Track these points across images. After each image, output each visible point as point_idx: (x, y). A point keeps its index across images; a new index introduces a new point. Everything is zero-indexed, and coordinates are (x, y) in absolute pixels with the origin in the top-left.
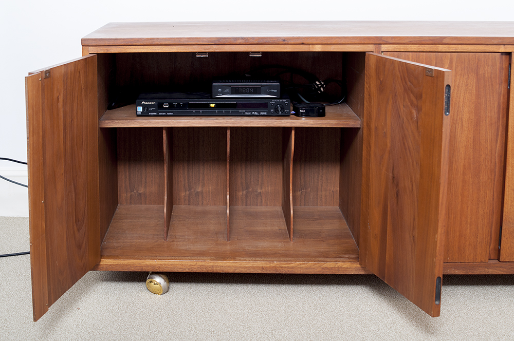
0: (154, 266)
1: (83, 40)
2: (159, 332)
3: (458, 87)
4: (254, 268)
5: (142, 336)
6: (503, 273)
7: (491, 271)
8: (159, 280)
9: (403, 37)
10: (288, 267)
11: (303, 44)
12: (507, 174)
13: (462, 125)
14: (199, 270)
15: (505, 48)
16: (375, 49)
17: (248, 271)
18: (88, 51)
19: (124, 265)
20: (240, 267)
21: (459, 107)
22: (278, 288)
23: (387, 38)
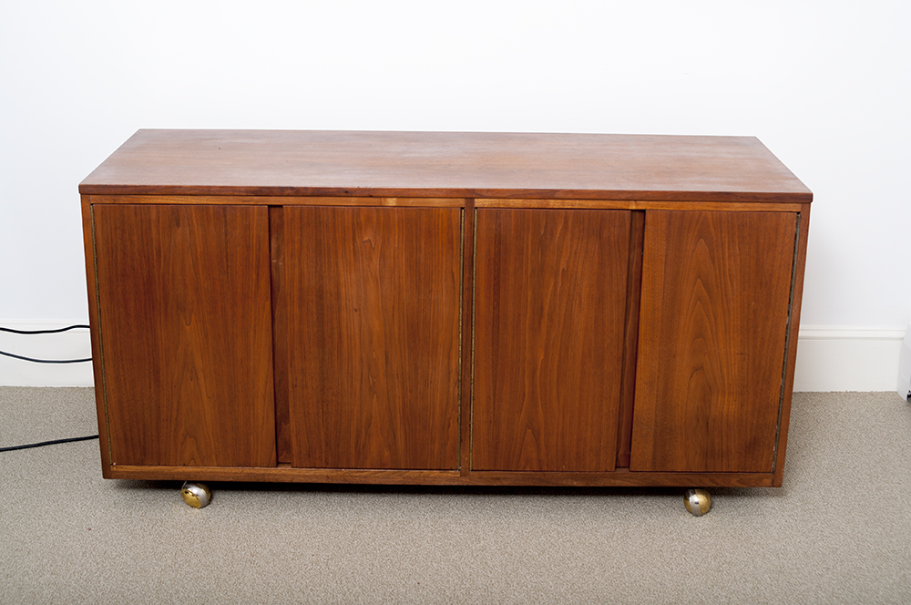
0: (189, 474)
1: (81, 188)
2: (186, 562)
3: (575, 253)
4: (315, 476)
5: (163, 567)
6: (633, 485)
7: (618, 483)
8: (195, 490)
9: (503, 190)
10: (360, 476)
11: (371, 196)
12: (639, 364)
13: (580, 302)
14: (246, 480)
15: (637, 205)
16: (467, 204)
17: (310, 481)
18: (89, 201)
19: (149, 473)
20: (299, 476)
21: (576, 279)
22: (354, 499)
23: (481, 190)
